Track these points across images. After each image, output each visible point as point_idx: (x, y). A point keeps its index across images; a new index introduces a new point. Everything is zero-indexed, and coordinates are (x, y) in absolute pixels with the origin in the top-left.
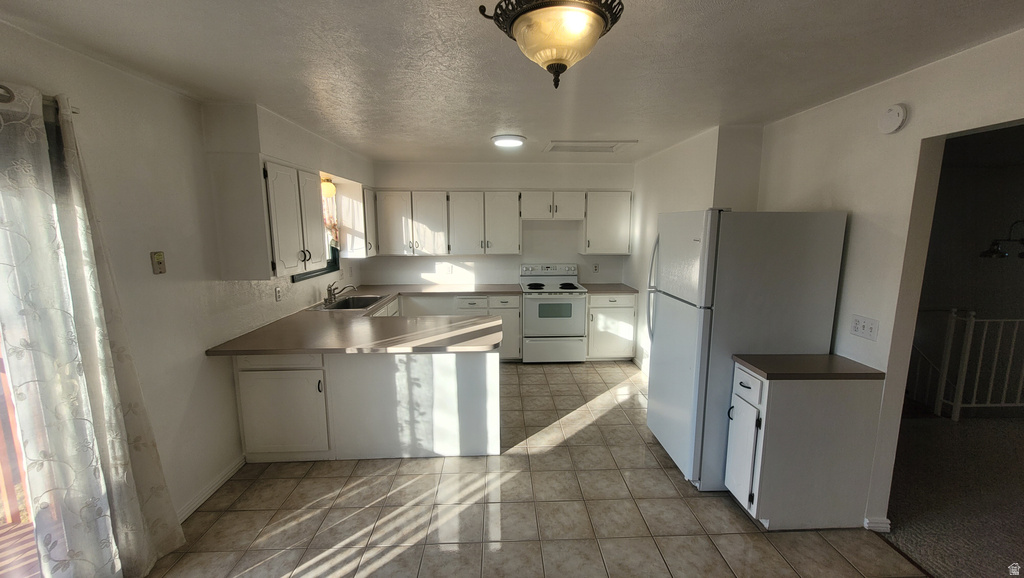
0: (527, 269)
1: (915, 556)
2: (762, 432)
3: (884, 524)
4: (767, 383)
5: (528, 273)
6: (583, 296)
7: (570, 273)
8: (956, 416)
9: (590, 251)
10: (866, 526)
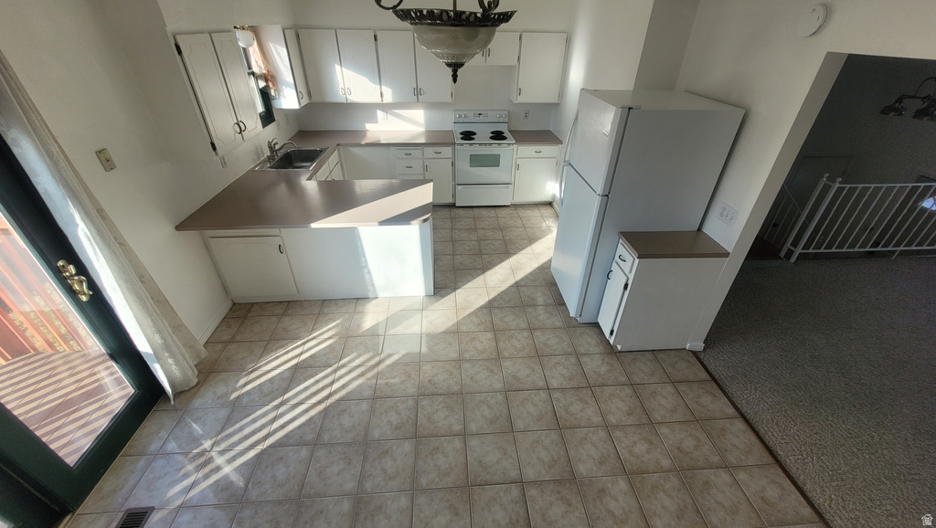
0: (460, 116)
1: (711, 367)
2: (627, 292)
3: (699, 346)
4: (637, 260)
5: (461, 120)
6: (512, 147)
7: (501, 120)
8: (793, 259)
9: (521, 100)
10: (687, 348)
